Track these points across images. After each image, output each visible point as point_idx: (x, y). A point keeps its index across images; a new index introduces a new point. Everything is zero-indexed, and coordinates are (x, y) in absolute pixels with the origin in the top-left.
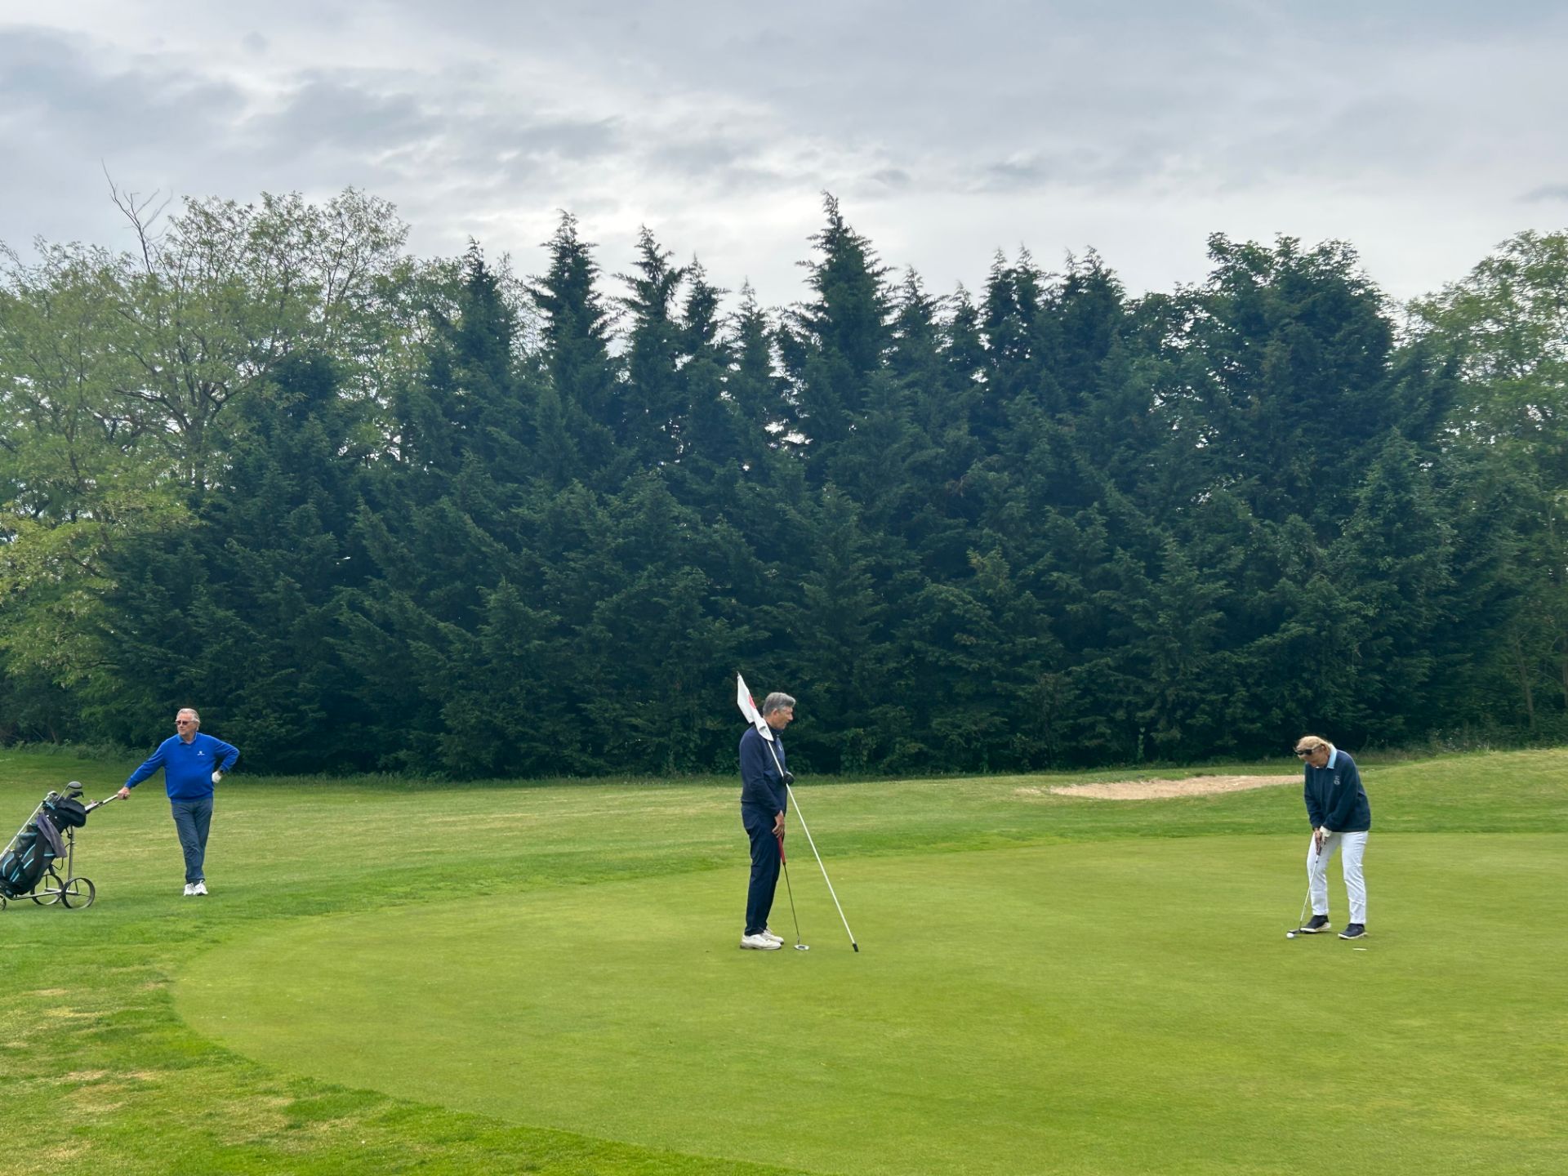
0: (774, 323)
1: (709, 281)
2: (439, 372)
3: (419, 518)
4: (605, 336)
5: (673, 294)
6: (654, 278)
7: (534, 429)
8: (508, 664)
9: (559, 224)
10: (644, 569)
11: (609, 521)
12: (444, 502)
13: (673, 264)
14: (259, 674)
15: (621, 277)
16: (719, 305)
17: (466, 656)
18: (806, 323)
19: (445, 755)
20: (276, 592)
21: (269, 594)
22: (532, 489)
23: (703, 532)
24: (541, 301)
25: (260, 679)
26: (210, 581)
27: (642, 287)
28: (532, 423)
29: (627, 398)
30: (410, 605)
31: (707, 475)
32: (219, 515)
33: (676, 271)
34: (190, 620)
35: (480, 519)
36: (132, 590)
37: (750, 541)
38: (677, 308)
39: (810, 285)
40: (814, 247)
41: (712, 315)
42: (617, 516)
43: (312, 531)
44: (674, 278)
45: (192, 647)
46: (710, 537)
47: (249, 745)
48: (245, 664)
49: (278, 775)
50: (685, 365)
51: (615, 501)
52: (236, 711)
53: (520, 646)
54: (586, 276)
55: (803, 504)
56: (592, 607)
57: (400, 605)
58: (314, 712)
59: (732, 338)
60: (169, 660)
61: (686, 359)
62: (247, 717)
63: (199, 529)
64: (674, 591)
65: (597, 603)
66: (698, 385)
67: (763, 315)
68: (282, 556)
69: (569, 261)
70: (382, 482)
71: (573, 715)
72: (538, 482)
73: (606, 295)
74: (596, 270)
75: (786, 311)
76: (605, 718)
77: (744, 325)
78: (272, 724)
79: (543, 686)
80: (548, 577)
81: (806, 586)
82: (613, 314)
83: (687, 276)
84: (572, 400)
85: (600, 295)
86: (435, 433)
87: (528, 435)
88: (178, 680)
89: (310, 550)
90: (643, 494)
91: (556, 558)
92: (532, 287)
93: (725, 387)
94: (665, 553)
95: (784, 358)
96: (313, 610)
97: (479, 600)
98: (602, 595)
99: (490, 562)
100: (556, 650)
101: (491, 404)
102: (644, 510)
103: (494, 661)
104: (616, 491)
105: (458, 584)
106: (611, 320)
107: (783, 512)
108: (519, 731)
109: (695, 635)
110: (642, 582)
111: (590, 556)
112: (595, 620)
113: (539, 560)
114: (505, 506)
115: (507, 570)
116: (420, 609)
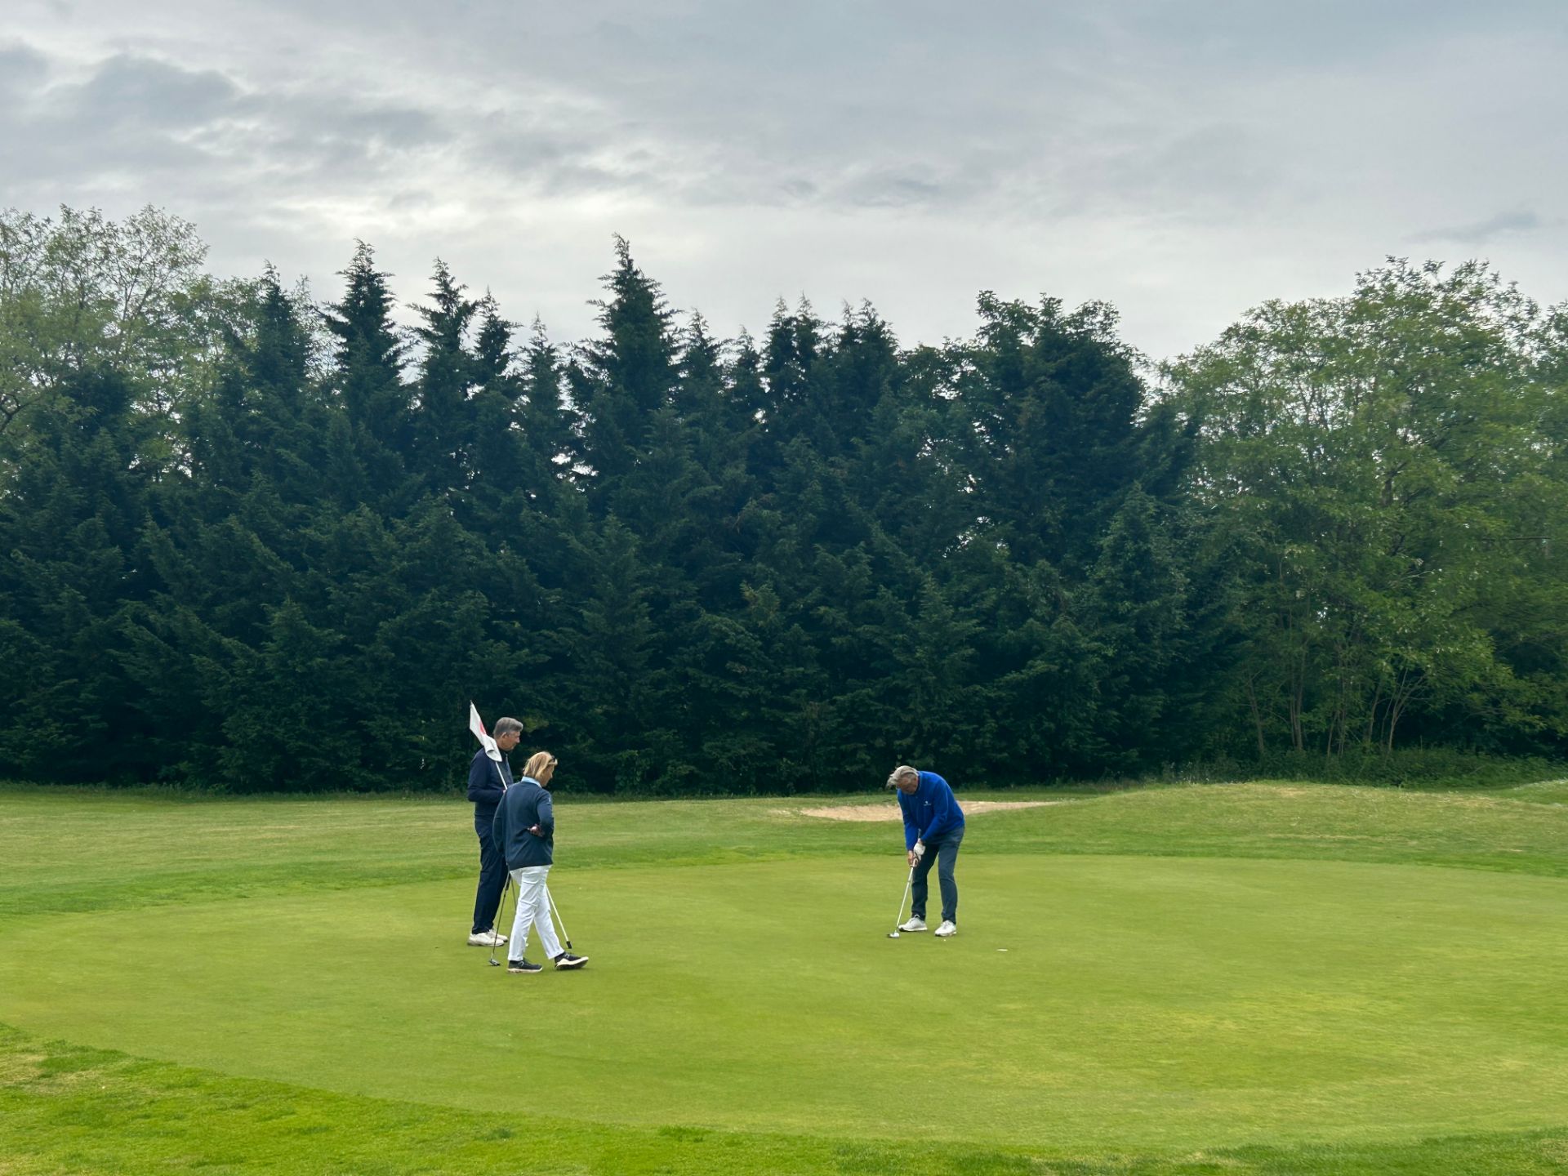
0: (563, 357)
1: (502, 315)
2: (231, 391)
3: (207, 534)
4: (398, 363)
5: (466, 326)
6: (448, 310)
7: (324, 452)
8: (290, 680)
9: (355, 252)
10: (428, 592)
11: (394, 544)
12: (232, 520)
13: (467, 296)
14: (41, 683)
15: (416, 307)
16: (511, 338)
17: (250, 671)
18: (593, 358)
19: (226, 767)
20: (60, 603)
21: (53, 605)
22: (320, 511)
23: (487, 557)
24: (336, 327)
25: (41, 688)
27: (435, 317)
28: (322, 446)
29: (418, 425)
30: (195, 620)
31: (494, 502)
33: (470, 304)
35: (268, 538)
37: (533, 567)
38: (470, 340)
39: (599, 323)
40: (605, 287)
41: (503, 348)
42: (402, 540)
43: (99, 544)
44: (468, 310)
46: (494, 563)
47: (28, 753)
48: (28, 673)
49: (58, 783)
50: (476, 396)
51: (401, 525)
53: (303, 663)
54: (381, 305)
55: (585, 534)
56: (375, 627)
57: (186, 618)
58: (94, 721)
59: (522, 371)
61: (477, 389)
62: (28, 726)
64: (456, 614)
65: (381, 624)
66: (487, 416)
67: (553, 350)
68: (68, 568)
69: (365, 289)
70: (171, 498)
71: (354, 732)
72: (326, 504)
73: (399, 324)
74: (391, 299)
75: (576, 347)
76: (385, 735)
77: (534, 359)
78: (53, 733)
79: (325, 702)
80: (332, 597)
81: (586, 613)
82: (406, 342)
83: (480, 309)
84: (362, 425)
85: (393, 324)
86: (225, 452)
87: (317, 457)
89: (95, 563)
90: (431, 519)
91: (340, 579)
92: (327, 313)
93: (514, 417)
94: (449, 577)
95: (573, 393)
96: (97, 622)
97: (263, 617)
98: (386, 615)
99: (276, 580)
100: (339, 668)
101: (282, 426)
102: (430, 534)
103: (277, 677)
104: (402, 515)
105: (243, 601)
106: (404, 348)
107: (566, 541)
108: (300, 746)
109: (476, 657)
110: (426, 604)
111: (375, 578)
112: (379, 640)
113: (324, 580)
114: (292, 526)
115: (293, 589)
116: (204, 624)
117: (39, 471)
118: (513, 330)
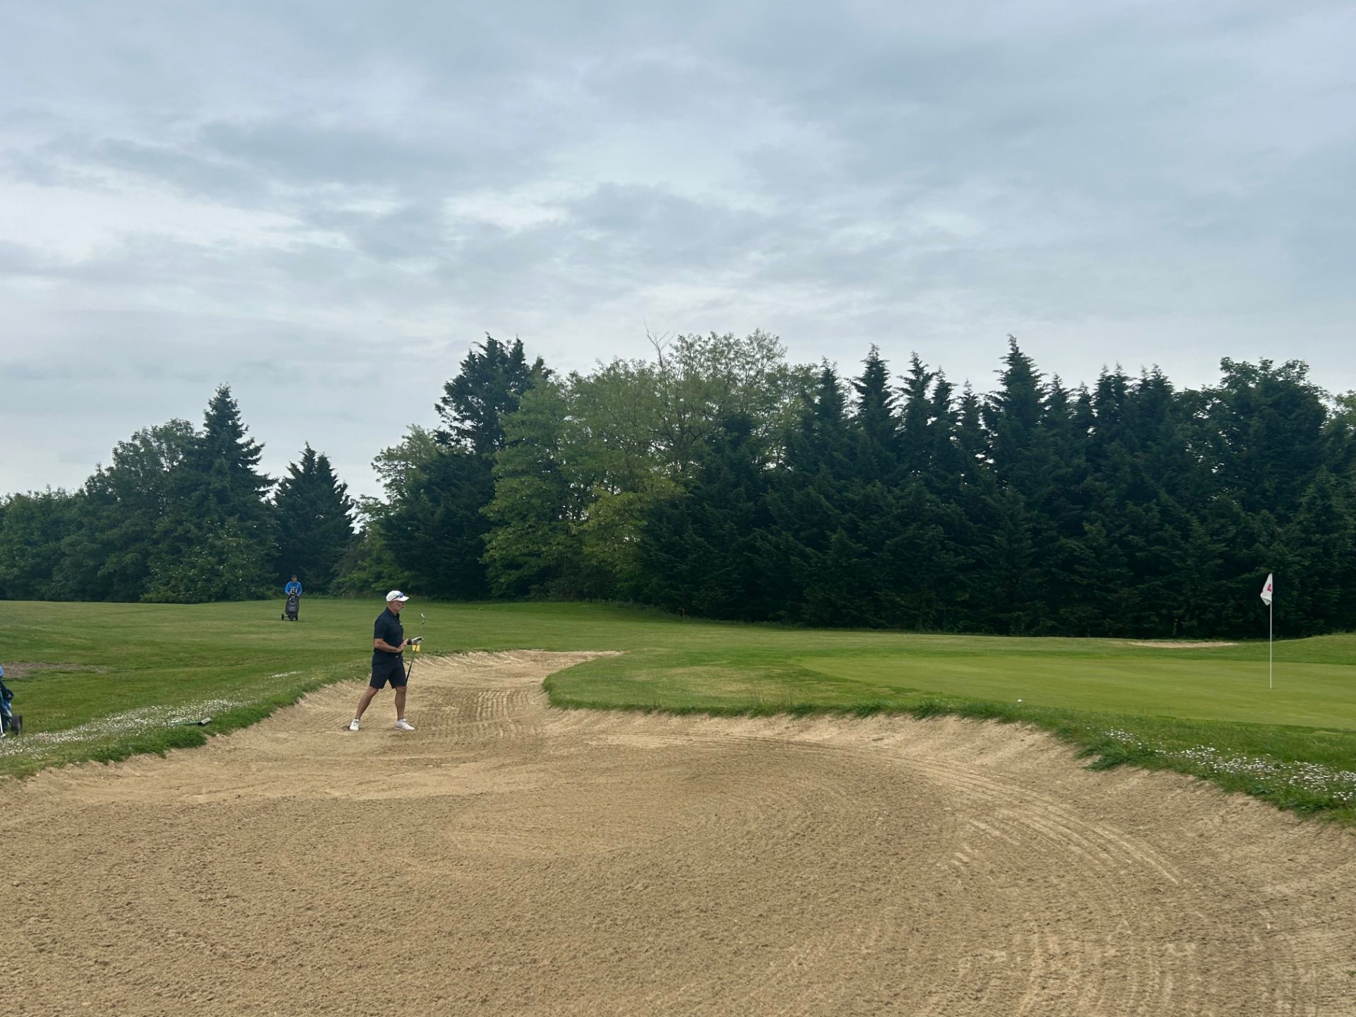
0: (981, 401)
1: (947, 380)
3: (797, 496)
4: (891, 407)
5: (928, 386)
6: (918, 378)
7: (856, 454)
8: (839, 570)
9: (870, 350)
10: (911, 526)
11: (894, 501)
12: (810, 489)
13: (928, 371)
14: (714, 569)
15: (901, 377)
16: (952, 392)
17: (818, 565)
18: (996, 401)
19: (805, 614)
20: (724, 530)
21: (721, 531)
22: (854, 484)
23: (942, 508)
24: (859, 388)
25: (714, 572)
26: (693, 523)
28: (855, 451)
30: (791, 539)
31: (944, 479)
32: (697, 491)
33: (930, 374)
34: (683, 542)
35: (828, 498)
36: (656, 526)
37: (967, 513)
38: (929, 394)
39: (1000, 382)
40: (1003, 363)
41: (948, 397)
42: (898, 498)
43: (743, 501)
44: (929, 378)
45: (684, 555)
46: (946, 511)
47: (707, 604)
48: (708, 564)
49: (721, 619)
50: (933, 423)
51: (897, 491)
52: (701, 587)
53: (846, 561)
54: (884, 376)
55: (994, 495)
56: (883, 544)
57: (786, 538)
58: (739, 589)
59: (958, 409)
60: (671, 561)
61: (934, 419)
62: (707, 590)
63: (688, 498)
64: (926, 537)
65: (886, 542)
66: (940, 433)
67: (975, 397)
68: (728, 512)
69: (875, 369)
71: (870, 597)
72: (857, 480)
73: (892, 386)
74: (888, 374)
75: (987, 395)
77: (965, 403)
78: (719, 594)
79: (856, 582)
80: (861, 527)
81: (996, 537)
82: (896, 396)
83: (935, 377)
84: (875, 439)
85: (889, 387)
87: (853, 456)
88: (675, 570)
89: (741, 510)
90: (911, 488)
91: (865, 518)
92: (855, 382)
93: (953, 434)
94: (922, 518)
95: (985, 420)
96: (741, 539)
97: (826, 538)
98: (889, 537)
99: (832, 519)
100: (865, 564)
101: (833, 441)
102: (911, 495)
103: (833, 568)
104: (897, 485)
105: (815, 529)
106: (895, 399)
107: (985, 500)
108: (844, 604)
109: (937, 560)
110: (911, 530)
111: (883, 518)
112: (885, 550)
113: (856, 519)
114: (840, 492)
115: (841, 524)
116: (796, 541)
117: (713, 465)
118: (953, 387)
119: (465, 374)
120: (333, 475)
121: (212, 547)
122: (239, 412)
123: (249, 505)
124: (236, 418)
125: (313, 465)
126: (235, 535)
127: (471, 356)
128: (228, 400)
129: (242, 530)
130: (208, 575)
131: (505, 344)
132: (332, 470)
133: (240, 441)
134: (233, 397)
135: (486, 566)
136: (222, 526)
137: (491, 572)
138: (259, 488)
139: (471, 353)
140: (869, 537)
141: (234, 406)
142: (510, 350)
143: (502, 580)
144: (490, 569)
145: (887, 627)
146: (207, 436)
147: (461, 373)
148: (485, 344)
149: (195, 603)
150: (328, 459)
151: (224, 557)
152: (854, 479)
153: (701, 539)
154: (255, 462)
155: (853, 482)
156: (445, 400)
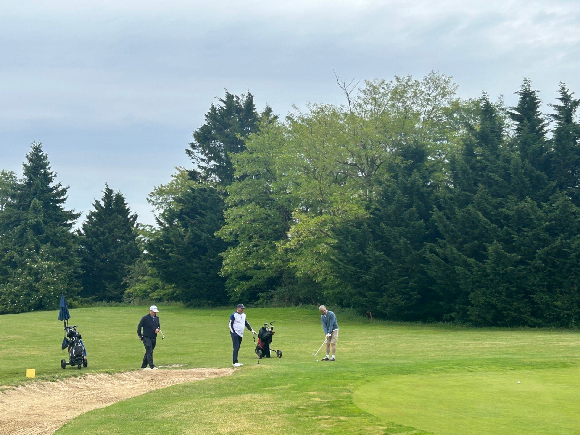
2: (469, 151)
3: (459, 213)
4: (544, 131)
5: (575, 111)
6: (566, 105)
7: (510, 174)
8: (497, 277)
10: (559, 236)
11: (543, 215)
12: (470, 207)
13: (575, 98)
14: (394, 279)
15: (551, 105)
17: (479, 273)
19: (471, 315)
20: (400, 245)
21: (397, 245)
22: (509, 200)
25: (393, 281)
26: (374, 240)
27: (560, 108)
28: (508, 172)
29: (553, 159)
30: (455, 251)
32: (377, 212)
33: (577, 101)
35: (486, 214)
36: (343, 243)
42: (547, 212)
43: (415, 219)
44: (576, 104)
45: (367, 267)
47: (389, 308)
48: (388, 274)
51: (546, 206)
52: (384, 294)
53: (503, 269)
54: (535, 105)
56: (535, 253)
57: (452, 250)
58: (416, 295)
60: (357, 272)
62: (389, 296)
63: (369, 219)
64: (573, 246)
65: (537, 251)
68: (403, 230)
69: (527, 99)
70: (444, 198)
71: (527, 300)
72: (511, 197)
73: (543, 113)
74: (539, 102)
76: (542, 302)
78: (399, 300)
79: (513, 287)
80: (515, 239)
84: (527, 161)
85: (540, 114)
86: (466, 177)
87: (507, 177)
88: (361, 280)
89: (414, 227)
90: (559, 202)
91: (519, 231)
94: (569, 229)
96: (415, 252)
97: (485, 249)
98: (540, 247)
99: (490, 232)
100: (520, 271)
101: (490, 163)
102: (559, 209)
103: (492, 276)
104: (546, 201)
105: (476, 242)
106: (546, 124)
108: (504, 307)
110: (558, 242)
111: (534, 230)
112: (537, 258)
113: (511, 232)
114: (497, 208)
115: (498, 236)
116: (460, 253)
117: (390, 189)
119: (208, 123)
120: (127, 208)
121: (31, 269)
122: (49, 163)
123: (59, 235)
124: (47, 167)
125: (112, 201)
126: (48, 259)
127: (213, 109)
128: (40, 154)
129: (53, 255)
130: (27, 291)
131: (241, 97)
132: (126, 204)
133: (51, 185)
134: (44, 151)
135: (224, 279)
136: (37, 252)
137: (229, 284)
138: (67, 221)
139: (213, 106)
140: (522, 247)
141: (45, 158)
142: (244, 102)
143: (237, 290)
144: (228, 281)
145: (544, 326)
146: (26, 183)
147: (205, 123)
148: (224, 99)
149: (19, 313)
150: (123, 196)
151: (39, 276)
152: (509, 196)
153: (382, 253)
154: (63, 201)
155: (509, 199)
156: (193, 146)
